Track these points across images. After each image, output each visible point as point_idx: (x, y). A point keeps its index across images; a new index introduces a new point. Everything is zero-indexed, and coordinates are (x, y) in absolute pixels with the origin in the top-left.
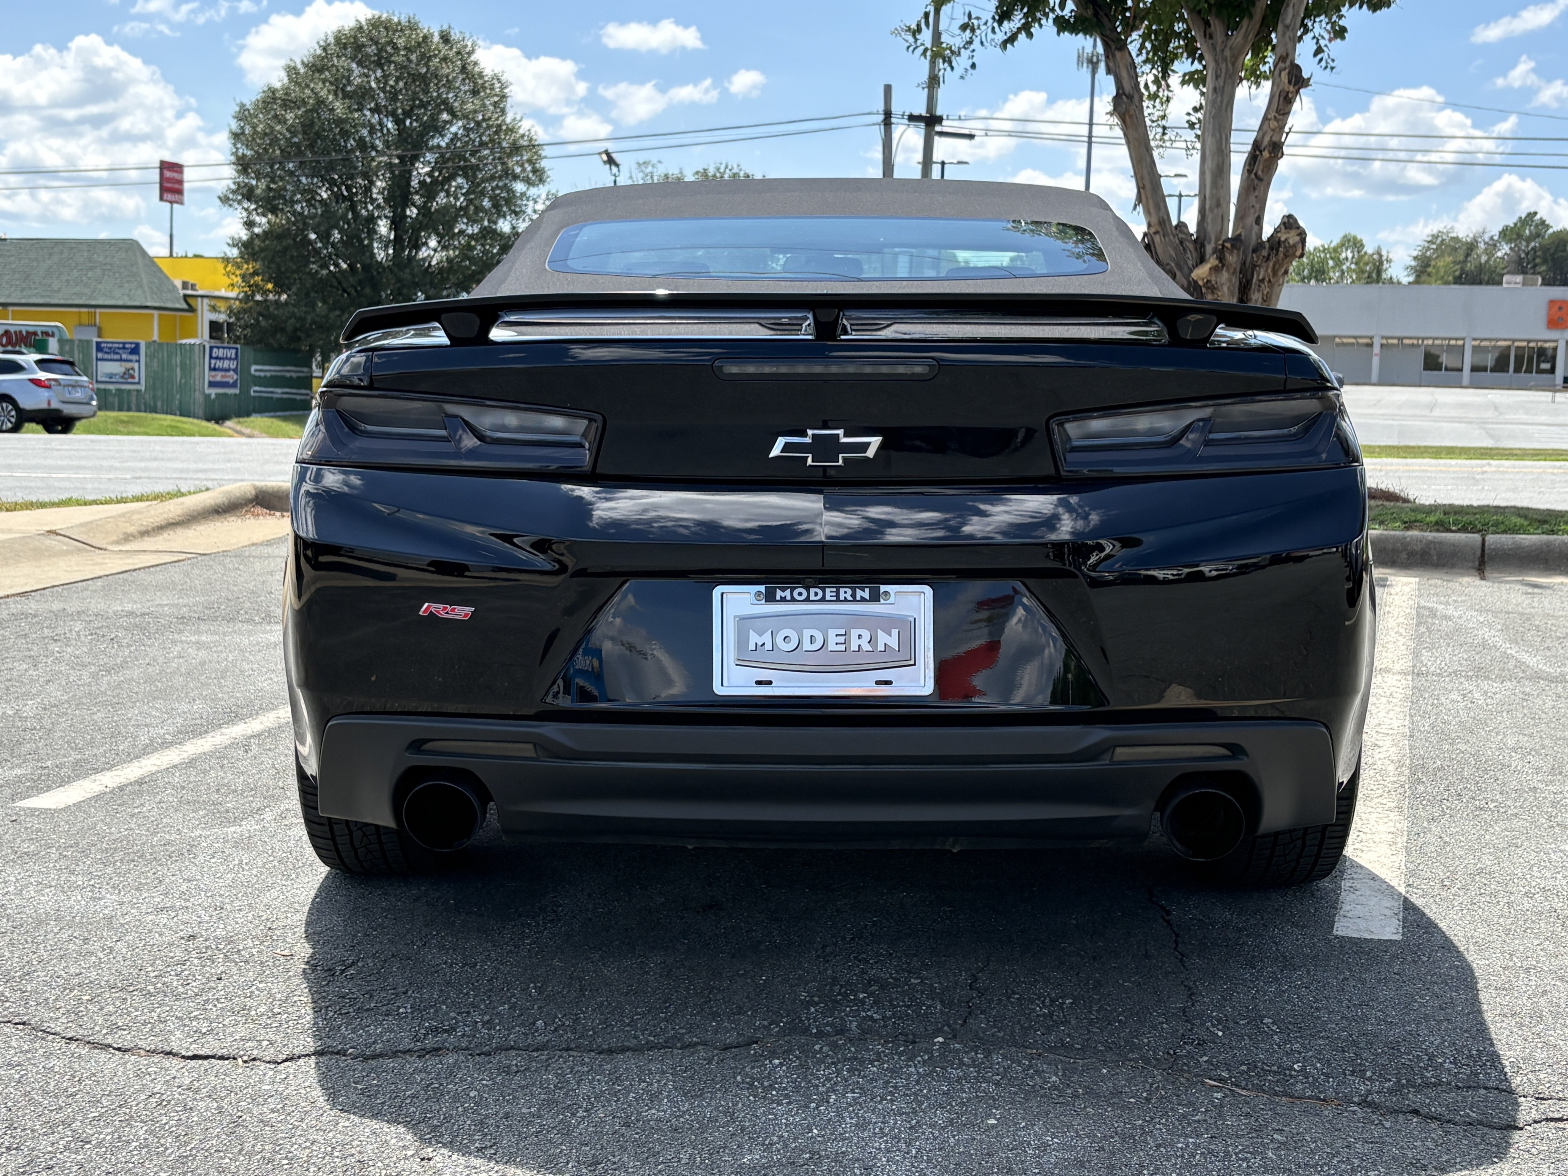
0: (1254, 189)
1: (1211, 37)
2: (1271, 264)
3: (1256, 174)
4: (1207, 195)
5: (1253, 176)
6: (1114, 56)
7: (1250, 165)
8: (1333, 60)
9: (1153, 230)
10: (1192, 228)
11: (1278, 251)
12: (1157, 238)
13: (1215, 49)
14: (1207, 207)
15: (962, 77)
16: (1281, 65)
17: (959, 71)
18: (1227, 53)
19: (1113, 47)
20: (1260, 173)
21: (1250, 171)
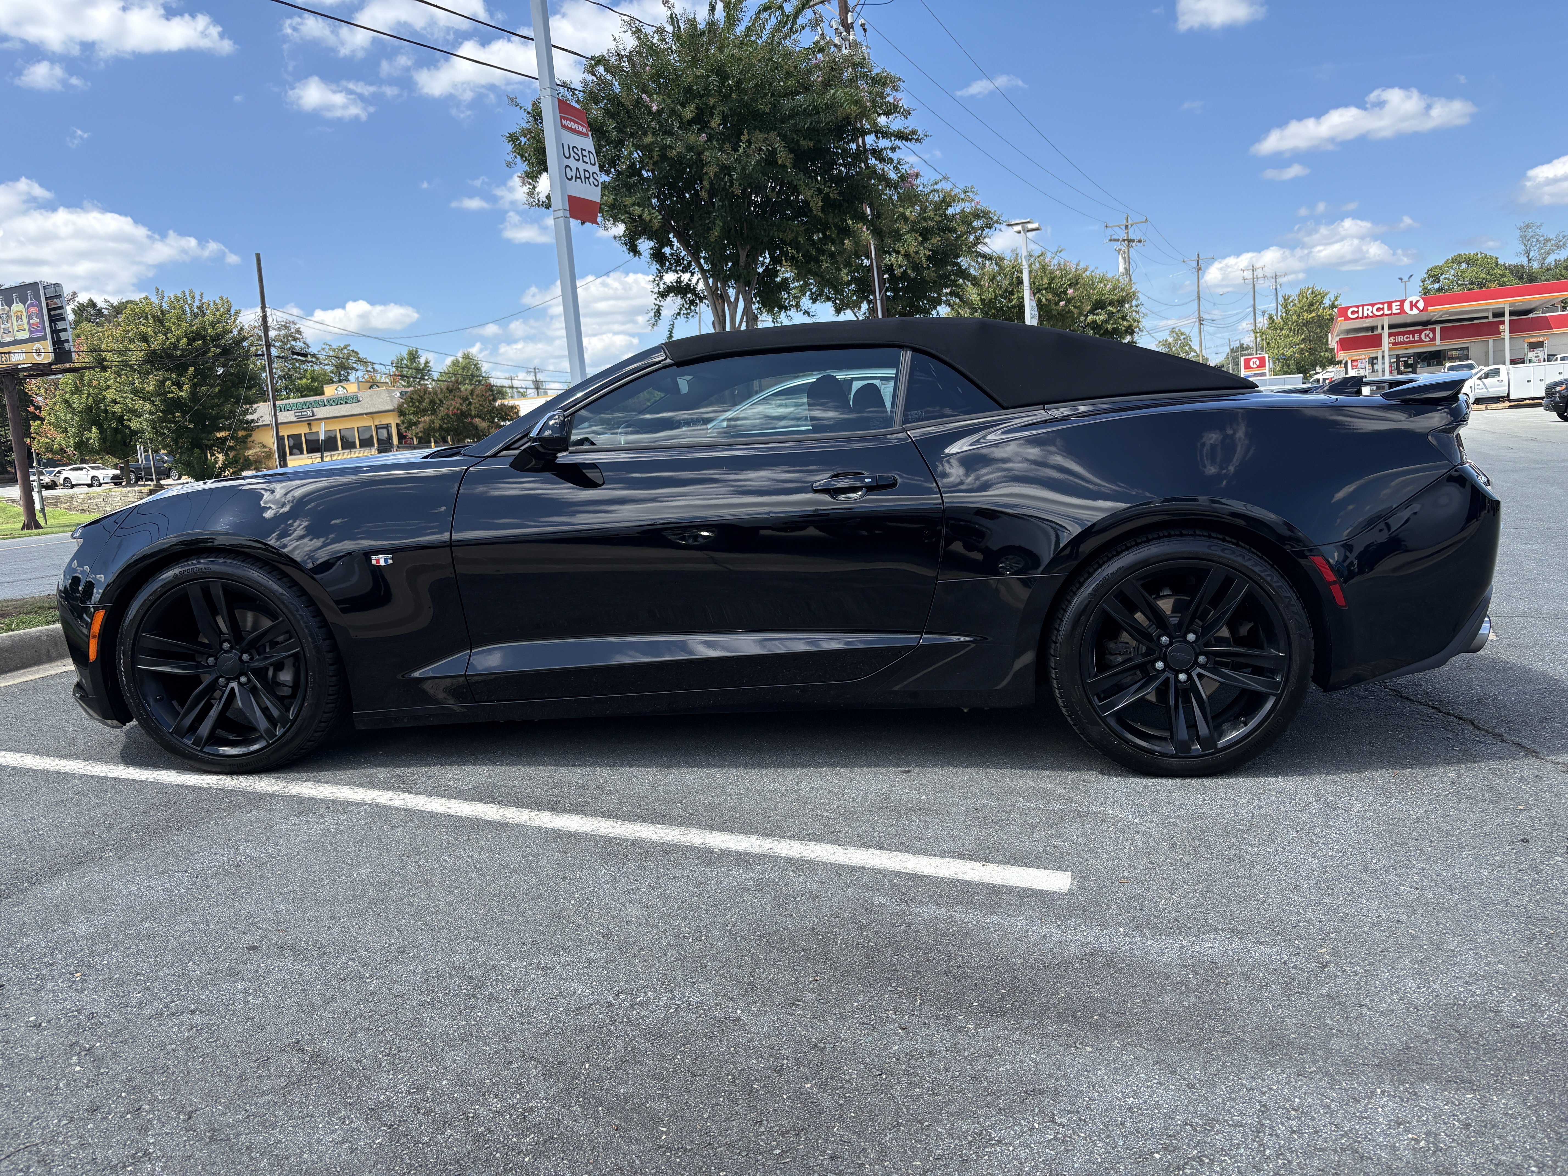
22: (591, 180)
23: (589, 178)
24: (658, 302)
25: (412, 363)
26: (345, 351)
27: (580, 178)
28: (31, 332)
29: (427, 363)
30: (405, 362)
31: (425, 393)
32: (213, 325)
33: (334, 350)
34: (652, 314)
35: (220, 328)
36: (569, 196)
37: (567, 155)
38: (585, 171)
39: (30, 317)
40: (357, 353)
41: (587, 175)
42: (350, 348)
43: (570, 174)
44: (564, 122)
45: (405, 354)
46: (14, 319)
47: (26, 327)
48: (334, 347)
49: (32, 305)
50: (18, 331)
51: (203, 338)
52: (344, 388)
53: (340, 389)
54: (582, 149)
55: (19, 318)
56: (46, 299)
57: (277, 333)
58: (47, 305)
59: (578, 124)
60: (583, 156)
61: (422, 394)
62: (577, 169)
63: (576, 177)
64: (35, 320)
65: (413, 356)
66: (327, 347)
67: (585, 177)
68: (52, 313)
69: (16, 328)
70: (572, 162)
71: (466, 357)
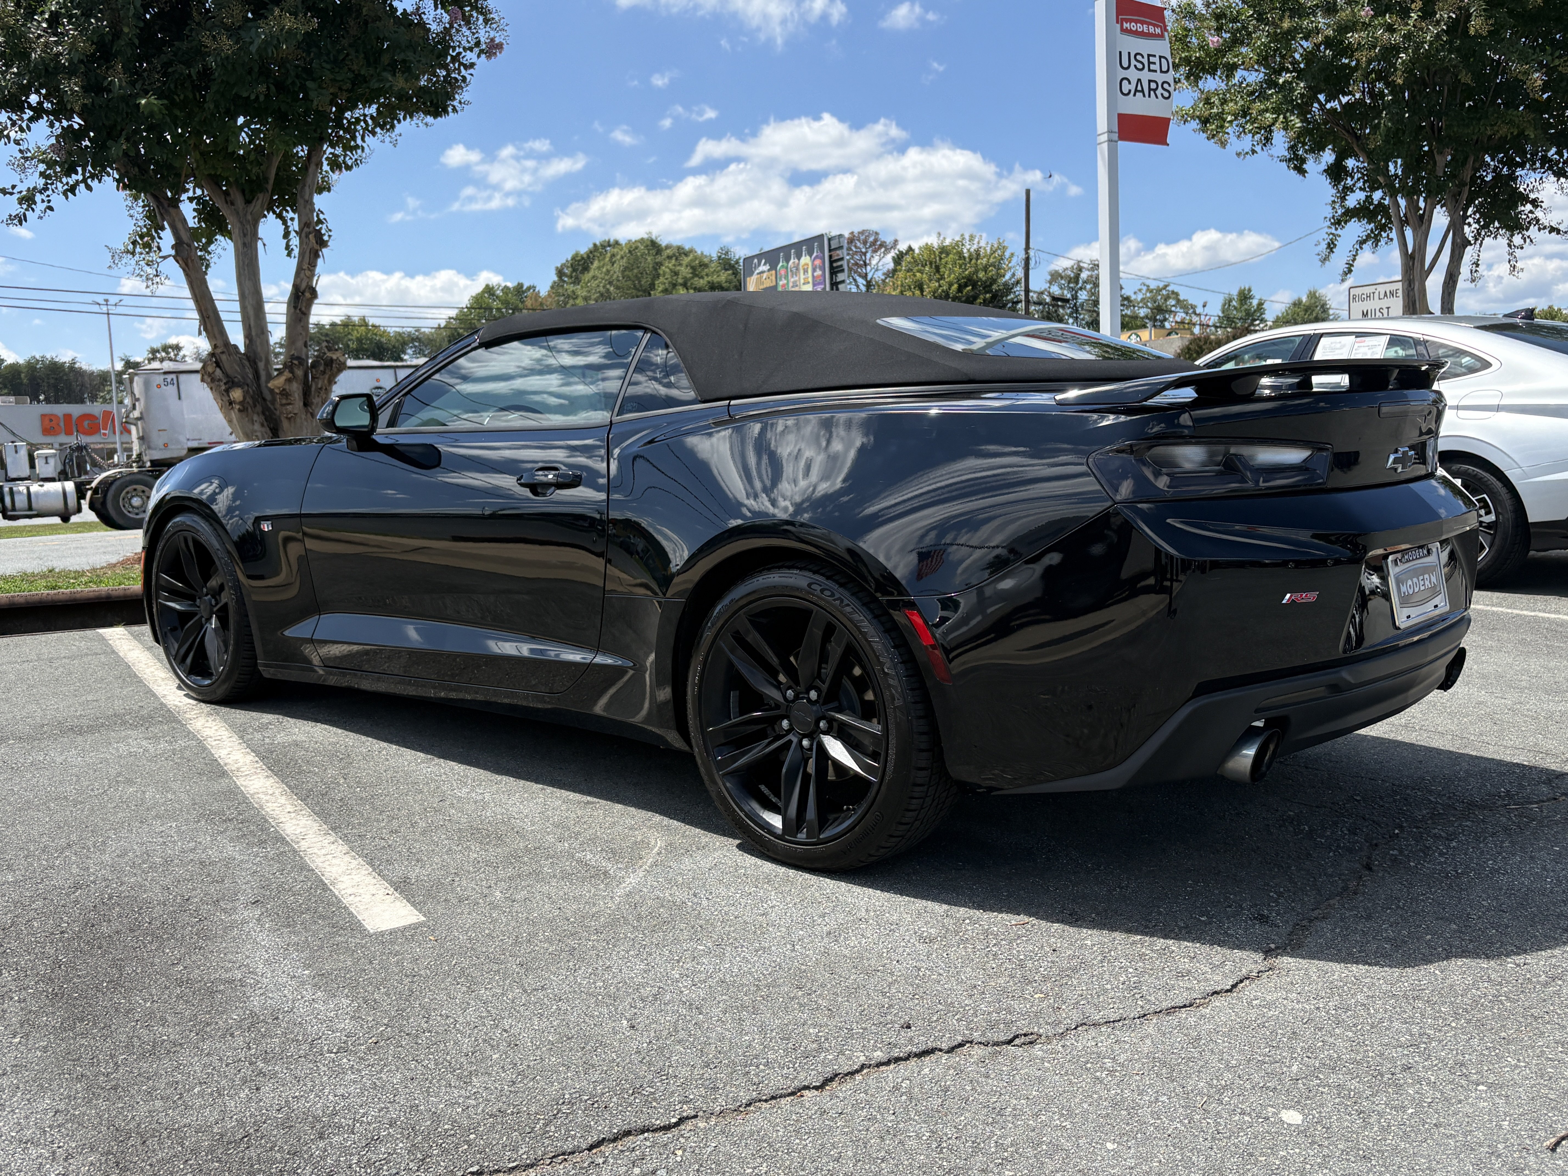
0: (300, 321)
1: (232, 204)
2: (327, 376)
3: (300, 310)
4: (252, 325)
5: (298, 311)
6: (167, 211)
7: (295, 303)
8: (330, 230)
9: (218, 351)
10: (242, 349)
11: (332, 367)
12: (224, 357)
13: (238, 213)
14: (253, 333)
15: (40, 218)
16: (306, 230)
17: (38, 211)
18: (249, 217)
19: (166, 205)
20: (303, 309)
21: (295, 307)
22: (1160, 91)
23: (1155, 90)
24: (1333, 231)
25: (1242, 304)
26: (1164, 292)
27: (1142, 91)
28: (814, 285)
29: (1260, 304)
30: (1234, 303)
31: (1206, 343)
32: (985, 269)
33: (1151, 291)
34: (1323, 246)
35: (992, 272)
36: (1120, 115)
37: (1125, 65)
38: (1150, 81)
39: (814, 270)
40: (1177, 294)
41: (1153, 86)
42: (1170, 288)
43: (1126, 87)
44: (1125, 25)
45: (1235, 293)
46: (802, 272)
47: (810, 280)
48: (1151, 287)
49: (816, 257)
50: (804, 284)
51: (974, 285)
52: (1138, 336)
53: (1134, 337)
54: (1149, 56)
55: (806, 271)
56: (830, 250)
57: (1089, 273)
58: (830, 257)
59: (1149, 24)
60: (1149, 63)
61: (1202, 343)
62: (1139, 80)
63: (1136, 91)
64: (818, 273)
65: (1245, 296)
66: (1145, 288)
67: (1150, 89)
68: (835, 265)
69: (802, 281)
70: (1133, 74)
71: (1312, 295)
